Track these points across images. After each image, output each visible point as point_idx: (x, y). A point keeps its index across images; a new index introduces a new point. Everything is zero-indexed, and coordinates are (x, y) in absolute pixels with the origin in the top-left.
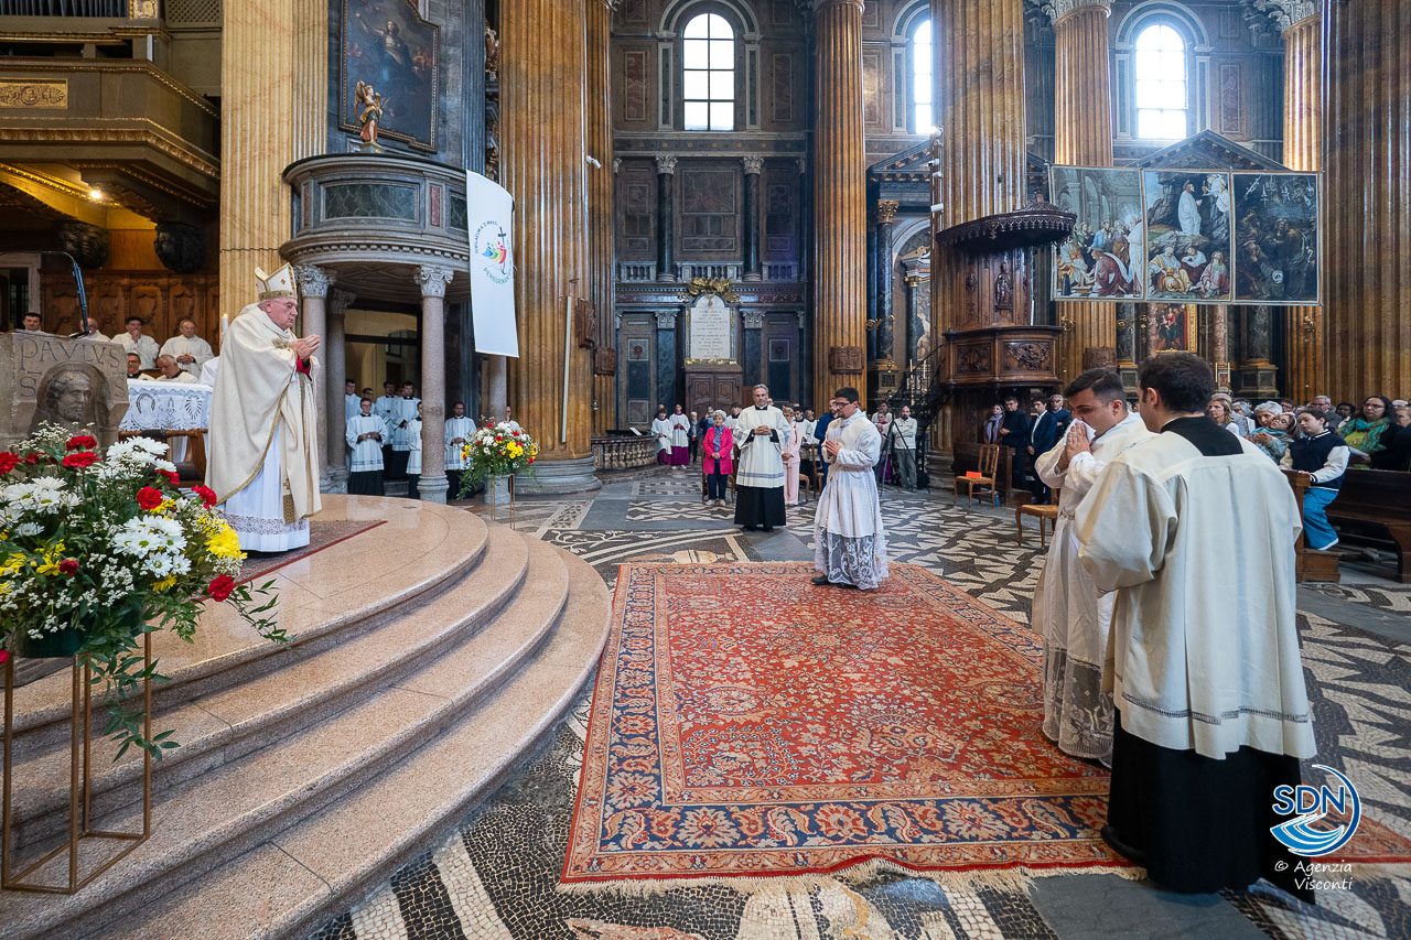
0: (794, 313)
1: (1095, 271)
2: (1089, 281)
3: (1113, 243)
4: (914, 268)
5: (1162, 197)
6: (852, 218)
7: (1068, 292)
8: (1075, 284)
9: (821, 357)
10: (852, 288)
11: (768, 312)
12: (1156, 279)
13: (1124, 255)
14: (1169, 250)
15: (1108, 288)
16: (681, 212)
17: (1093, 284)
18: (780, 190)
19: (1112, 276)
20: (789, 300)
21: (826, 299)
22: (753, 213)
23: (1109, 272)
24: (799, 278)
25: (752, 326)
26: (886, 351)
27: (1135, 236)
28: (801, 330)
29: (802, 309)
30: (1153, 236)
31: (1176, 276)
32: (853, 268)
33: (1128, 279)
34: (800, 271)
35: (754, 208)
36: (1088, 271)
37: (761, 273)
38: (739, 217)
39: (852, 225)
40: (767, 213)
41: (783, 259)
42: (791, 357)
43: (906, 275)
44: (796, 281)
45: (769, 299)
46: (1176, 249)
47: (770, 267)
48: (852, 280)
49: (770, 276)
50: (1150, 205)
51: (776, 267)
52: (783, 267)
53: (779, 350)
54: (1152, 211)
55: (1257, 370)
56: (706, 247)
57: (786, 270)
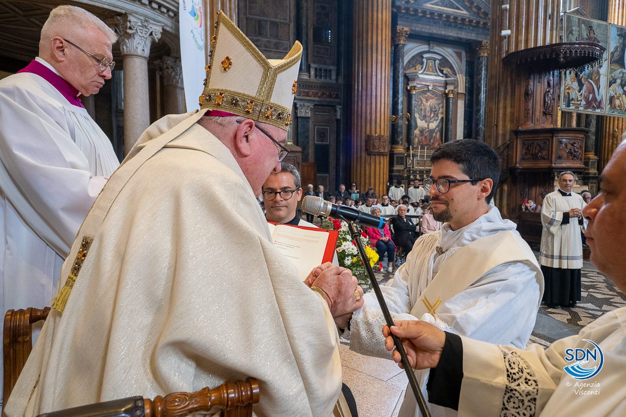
0: (334, 107)
1: (583, 91)
2: (579, 99)
3: (592, 74)
4: (414, 80)
5: (618, 45)
6: (384, 37)
7: (568, 106)
8: (573, 99)
9: (358, 142)
10: (383, 91)
11: (315, 105)
12: (612, 99)
13: (597, 82)
14: (619, 81)
15: (589, 104)
16: (245, 14)
17: (581, 100)
18: (323, 8)
19: (591, 96)
20: (330, 96)
21: (364, 97)
22: (304, 23)
23: (590, 93)
24: (337, 80)
25: (303, 115)
26: (399, 139)
27: (603, 71)
28: (338, 121)
29: (340, 104)
30: (612, 71)
31: (621, 99)
32: (383, 76)
33: (598, 98)
34: (338, 74)
35: (304, 19)
36: (579, 92)
37: (310, 73)
38: (292, 25)
39: (384, 42)
40: (314, 25)
41: (325, 63)
42: (330, 140)
43: (408, 84)
44: (334, 82)
45: (315, 95)
46: (622, 81)
47: (316, 69)
48: (383, 84)
49: (316, 76)
50: (612, 50)
51: (320, 69)
52: (326, 70)
53: (322, 135)
54: (613, 54)
55: (590, 159)
56: (266, 46)
57: (328, 73)
